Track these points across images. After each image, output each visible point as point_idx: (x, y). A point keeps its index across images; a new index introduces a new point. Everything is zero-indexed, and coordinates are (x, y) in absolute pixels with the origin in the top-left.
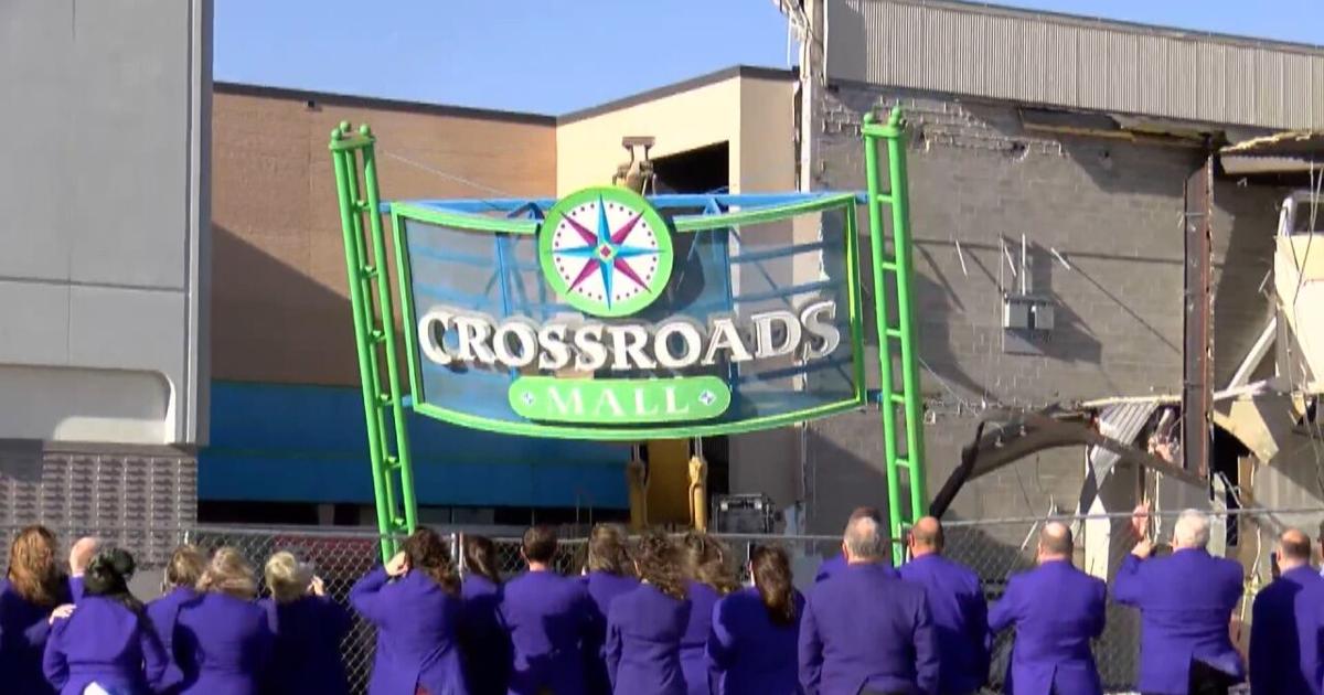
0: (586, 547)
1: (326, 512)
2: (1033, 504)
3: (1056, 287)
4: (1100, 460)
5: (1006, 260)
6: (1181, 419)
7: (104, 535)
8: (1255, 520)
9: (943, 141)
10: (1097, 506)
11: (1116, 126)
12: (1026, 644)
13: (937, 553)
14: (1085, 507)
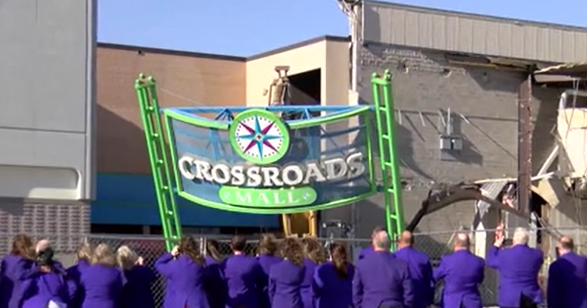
0: (259, 244)
1: (147, 229)
2: (452, 226)
3: (463, 131)
4: (482, 206)
5: (441, 120)
6: (517, 189)
7: (50, 239)
8: (549, 233)
9: (414, 68)
10: (481, 226)
11: (489, 61)
12: (450, 287)
13: (411, 247)
14: (475, 227)
